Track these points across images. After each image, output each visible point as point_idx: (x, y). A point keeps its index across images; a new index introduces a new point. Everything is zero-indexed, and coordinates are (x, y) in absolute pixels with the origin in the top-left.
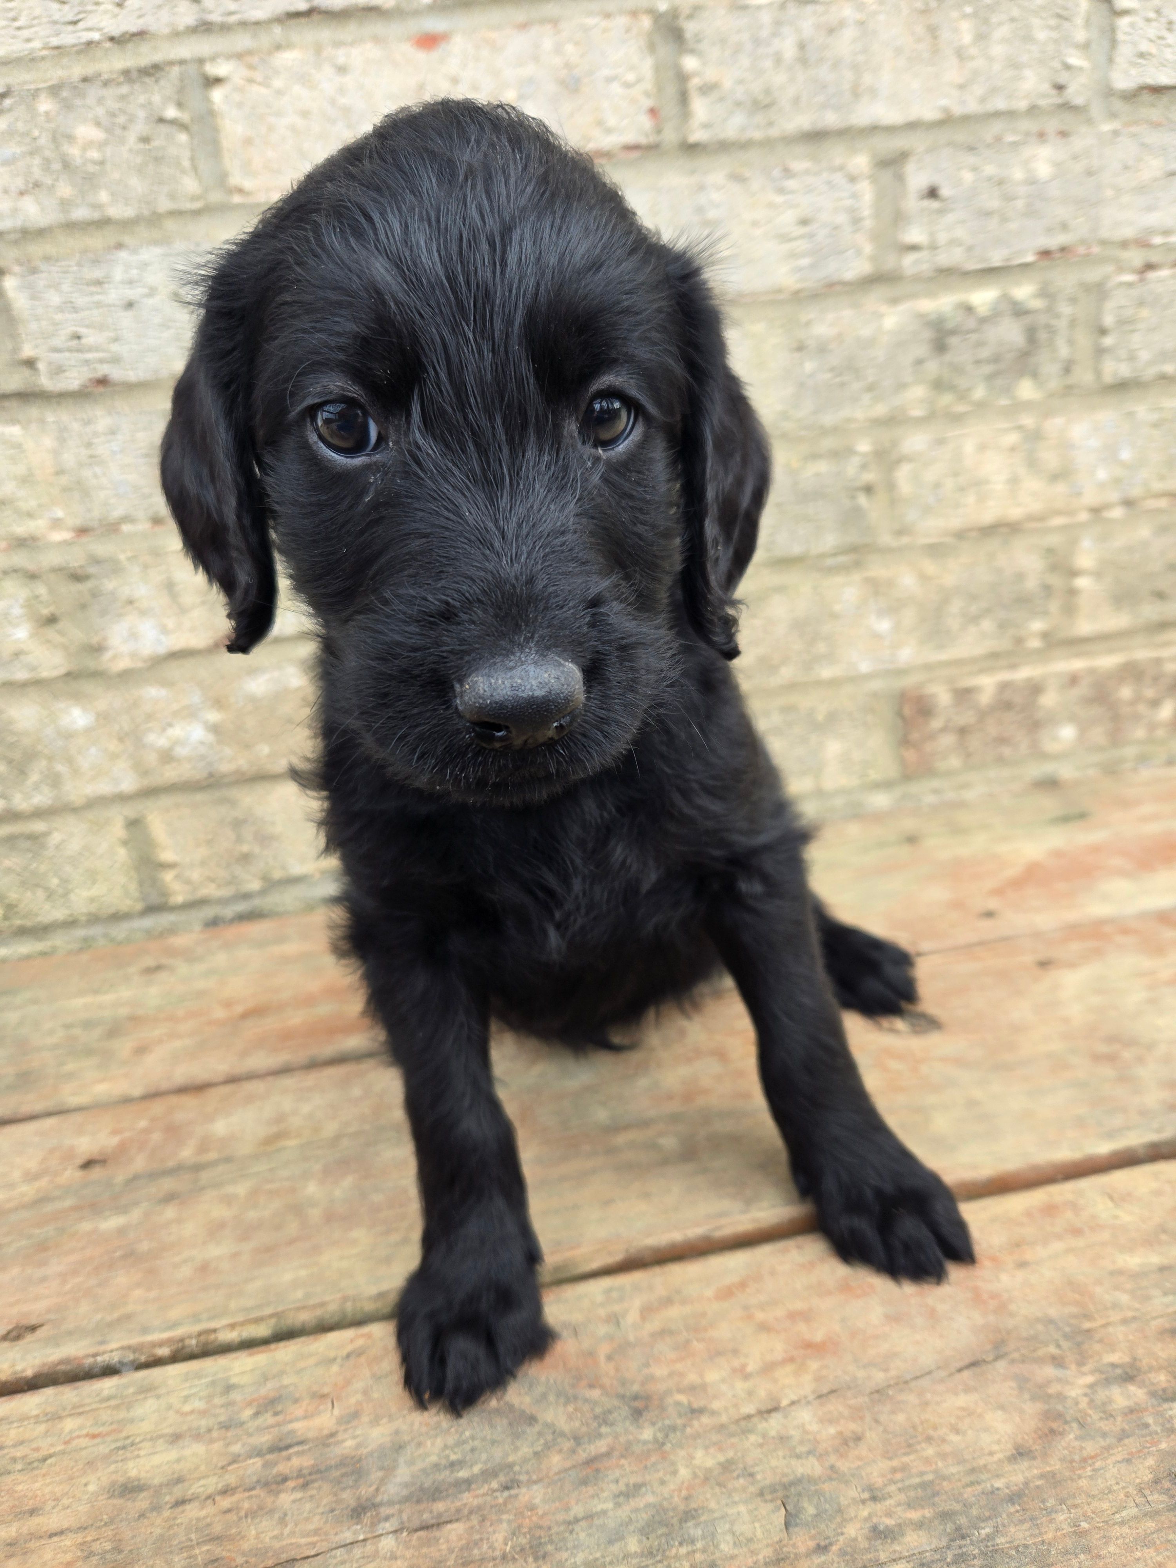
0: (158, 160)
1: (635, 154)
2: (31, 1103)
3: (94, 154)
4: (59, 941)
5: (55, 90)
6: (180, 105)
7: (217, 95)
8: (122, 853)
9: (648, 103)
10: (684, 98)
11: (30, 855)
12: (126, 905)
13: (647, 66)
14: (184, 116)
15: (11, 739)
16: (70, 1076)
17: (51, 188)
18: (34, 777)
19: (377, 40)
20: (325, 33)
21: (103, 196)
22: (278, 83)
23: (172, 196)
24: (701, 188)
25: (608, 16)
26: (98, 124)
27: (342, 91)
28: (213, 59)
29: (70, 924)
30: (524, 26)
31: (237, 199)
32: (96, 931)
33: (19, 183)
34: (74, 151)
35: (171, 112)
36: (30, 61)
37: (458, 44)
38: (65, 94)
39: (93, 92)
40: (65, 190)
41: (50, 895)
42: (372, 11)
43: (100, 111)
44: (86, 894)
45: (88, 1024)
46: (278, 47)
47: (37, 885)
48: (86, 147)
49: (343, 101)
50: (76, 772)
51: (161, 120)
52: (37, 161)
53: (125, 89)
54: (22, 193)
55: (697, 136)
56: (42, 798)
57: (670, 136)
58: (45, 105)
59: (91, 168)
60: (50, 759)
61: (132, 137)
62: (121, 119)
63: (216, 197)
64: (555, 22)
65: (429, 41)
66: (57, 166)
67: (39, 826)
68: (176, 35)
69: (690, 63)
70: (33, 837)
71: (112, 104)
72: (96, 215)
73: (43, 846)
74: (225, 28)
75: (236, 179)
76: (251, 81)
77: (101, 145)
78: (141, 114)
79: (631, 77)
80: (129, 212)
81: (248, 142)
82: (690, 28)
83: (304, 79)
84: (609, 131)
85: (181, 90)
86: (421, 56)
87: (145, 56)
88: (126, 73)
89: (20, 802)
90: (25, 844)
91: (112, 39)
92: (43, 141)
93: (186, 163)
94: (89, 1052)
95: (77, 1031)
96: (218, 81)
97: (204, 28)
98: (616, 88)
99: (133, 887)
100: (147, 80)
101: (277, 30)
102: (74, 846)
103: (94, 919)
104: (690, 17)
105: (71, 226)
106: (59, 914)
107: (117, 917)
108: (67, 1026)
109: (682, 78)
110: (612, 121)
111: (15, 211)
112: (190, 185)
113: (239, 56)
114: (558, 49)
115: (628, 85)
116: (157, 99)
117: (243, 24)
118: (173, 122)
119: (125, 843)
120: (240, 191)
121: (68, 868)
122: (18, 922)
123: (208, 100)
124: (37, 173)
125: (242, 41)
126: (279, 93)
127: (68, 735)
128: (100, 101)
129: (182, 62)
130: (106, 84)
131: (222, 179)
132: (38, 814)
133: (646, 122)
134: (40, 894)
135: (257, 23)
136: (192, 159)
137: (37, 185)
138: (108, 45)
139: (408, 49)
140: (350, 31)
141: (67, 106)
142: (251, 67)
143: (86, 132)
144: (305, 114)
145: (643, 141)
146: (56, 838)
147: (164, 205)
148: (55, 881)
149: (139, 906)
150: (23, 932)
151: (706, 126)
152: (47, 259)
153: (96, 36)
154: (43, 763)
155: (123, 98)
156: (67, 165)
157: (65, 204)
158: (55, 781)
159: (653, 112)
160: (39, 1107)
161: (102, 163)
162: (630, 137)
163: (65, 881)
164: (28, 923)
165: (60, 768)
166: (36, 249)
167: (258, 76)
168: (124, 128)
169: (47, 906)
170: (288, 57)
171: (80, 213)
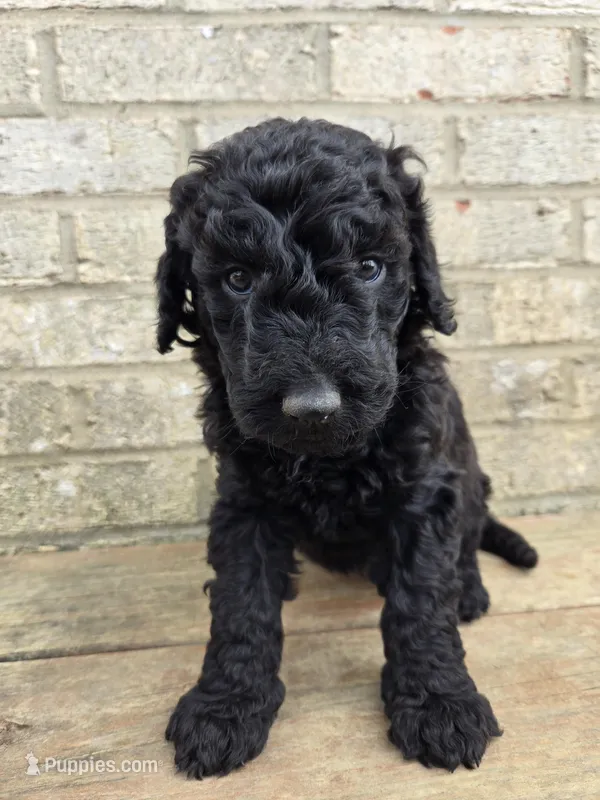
0: (296, 73)
1: (556, 100)
2: (143, 637)
3: (261, 65)
4: (138, 537)
5: (246, 29)
6: (313, 45)
7: (334, 43)
8: (191, 481)
9: (565, 74)
10: (584, 74)
11: (133, 477)
12: (187, 517)
13: (566, 56)
14: (315, 52)
15: (139, 398)
16: (168, 621)
17: (234, 81)
18: (148, 425)
19: (424, 26)
20: (396, 20)
21: (262, 88)
22: (367, 41)
23: (300, 92)
24: (590, 121)
25: (548, 28)
26: (267, 50)
27: (401, 49)
28: (336, 23)
29: (149, 526)
30: (503, 29)
31: (335, 98)
32: (165, 533)
33: (217, 75)
34: (251, 63)
35: (307, 48)
36: (236, 14)
37: (467, 34)
38: (252, 32)
39: (267, 33)
40: (241, 82)
41: (141, 505)
42: (423, 11)
43: (269, 43)
44: (163, 507)
45: (172, 589)
46: (371, 23)
47: (133, 498)
48: (258, 60)
49: (401, 54)
50: (174, 424)
51: (302, 52)
52: (229, 65)
53: (285, 33)
54: (217, 82)
55: (591, 94)
56: (148, 440)
57: (575, 92)
58: (240, 36)
59: (257, 73)
60: (161, 414)
61: (284, 59)
62: (280, 49)
63: (324, 96)
64: (519, 28)
65: (452, 30)
66: (239, 69)
67: (144, 458)
68: (317, 10)
69: (589, 57)
70: (139, 464)
71: (277, 40)
72: (256, 98)
73: (143, 472)
74: (344, 10)
75: (337, 87)
76: (354, 38)
77: (267, 61)
78: (291, 48)
79: (557, 60)
80: (275, 99)
81: (346, 69)
82: (591, 39)
83: (382, 41)
84: (542, 86)
85: (316, 37)
86: (447, 37)
87: (299, 18)
88: (287, 26)
89: (136, 441)
90: (131, 469)
91: (282, 9)
92: (235, 55)
93: (311, 76)
94: (177, 606)
95: (165, 592)
96: (336, 35)
97: (333, 8)
98: (549, 65)
99: (193, 506)
100: (298, 31)
101: (371, 15)
102: (162, 474)
103: (165, 525)
104: (591, 33)
105: (240, 102)
106: (143, 520)
107: (180, 525)
108: (158, 589)
109: (585, 64)
110: (545, 81)
111: (210, 91)
112: (311, 88)
113: (350, 24)
114: (519, 42)
115: (556, 64)
116: (301, 40)
117: (353, 10)
118: (308, 54)
119: (194, 475)
120: (338, 94)
121: (155, 489)
122: (115, 522)
123: (329, 44)
124: (227, 72)
125: (352, 18)
126: (368, 46)
127: (175, 400)
128: (270, 38)
129: (319, 24)
130: (275, 29)
131: (329, 87)
132: (146, 449)
133: (563, 84)
134: (134, 504)
135: (361, 10)
136: (315, 74)
137: (226, 78)
138: (279, 11)
139: (440, 33)
140: (411, 19)
141: (251, 38)
142: (355, 30)
143: (259, 53)
144: (380, 59)
145: (561, 93)
146: (153, 466)
147: (295, 96)
148: (145, 496)
149: (195, 519)
150: (117, 530)
151: (595, 89)
152: (225, 118)
153: (274, 6)
154: (156, 416)
155: (282, 38)
156: (245, 69)
157: (240, 90)
158: (161, 428)
159: (567, 79)
160: (148, 641)
161: (264, 71)
162: (554, 91)
163: (152, 497)
164: (121, 524)
165: (165, 420)
166: (218, 112)
167: (358, 35)
168: (281, 54)
169: (136, 513)
170: (376, 29)
171: (247, 96)
